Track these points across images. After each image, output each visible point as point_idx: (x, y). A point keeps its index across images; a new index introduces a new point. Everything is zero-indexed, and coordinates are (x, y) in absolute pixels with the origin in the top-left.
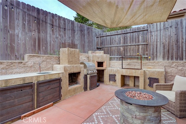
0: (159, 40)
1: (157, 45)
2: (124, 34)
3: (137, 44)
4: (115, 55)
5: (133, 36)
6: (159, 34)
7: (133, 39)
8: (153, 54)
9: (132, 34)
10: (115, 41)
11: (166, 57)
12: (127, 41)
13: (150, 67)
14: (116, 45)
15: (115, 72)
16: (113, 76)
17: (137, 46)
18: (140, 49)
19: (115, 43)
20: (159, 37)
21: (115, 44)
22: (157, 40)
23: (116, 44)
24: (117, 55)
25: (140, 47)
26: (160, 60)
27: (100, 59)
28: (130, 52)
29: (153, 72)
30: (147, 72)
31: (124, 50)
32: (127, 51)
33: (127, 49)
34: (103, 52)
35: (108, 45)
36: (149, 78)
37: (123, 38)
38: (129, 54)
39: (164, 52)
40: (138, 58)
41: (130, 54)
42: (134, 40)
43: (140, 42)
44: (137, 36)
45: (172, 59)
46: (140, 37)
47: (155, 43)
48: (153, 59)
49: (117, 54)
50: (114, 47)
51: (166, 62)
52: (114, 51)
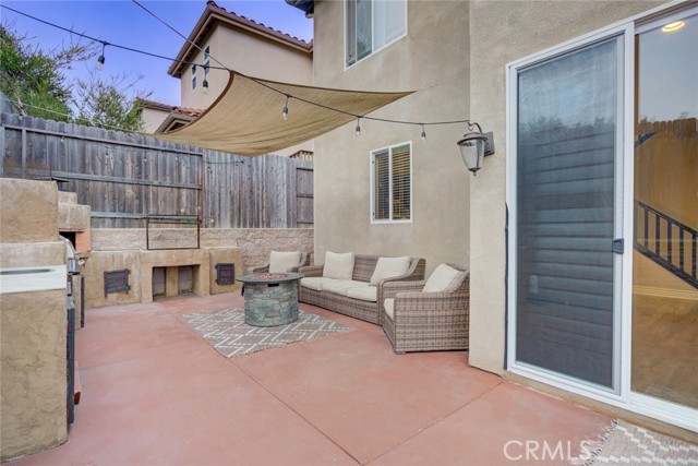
0: (223, 185)
1: (220, 194)
2: (138, 150)
3: (176, 184)
4: (103, 211)
5: (165, 160)
6: (224, 172)
7: (165, 170)
8: (213, 214)
9: (160, 154)
10: (102, 162)
11: (236, 222)
12: (146, 171)
13: (211, 241)
14: (107, 177)
15: (127, 261)
16: (118, 276)
17: (175, 190)
18: (184, 198)
19: (103, 169)
20: (224, 177)
21: (102, 174)
22: (220, 182)
23: (106, 172)
24: (114, 211)
25: (184, 193)
26: (226, 225)
27: (68, 221)
28: (157, 203)
29: (224, 252)
30: (212, 252)
31: (139, 197)
32: (147, 199)
33: (147, 194)
34: (73, 195)
35: (71, 171)
36: (216, 267)
37: (135, 159)
38: (152, 210)
39: (232, 211)
40: (188, 223)
41: (158, 208)
42: (168, 173)
43: (183, 180)
44: (175, 164)
45: (245, 226)
46: (183, 169)
47: (217, 189)
48: (214, 225)
49: (114, 205)
50: (100, 183)
51: (238, 231)
52: (99, 195)
